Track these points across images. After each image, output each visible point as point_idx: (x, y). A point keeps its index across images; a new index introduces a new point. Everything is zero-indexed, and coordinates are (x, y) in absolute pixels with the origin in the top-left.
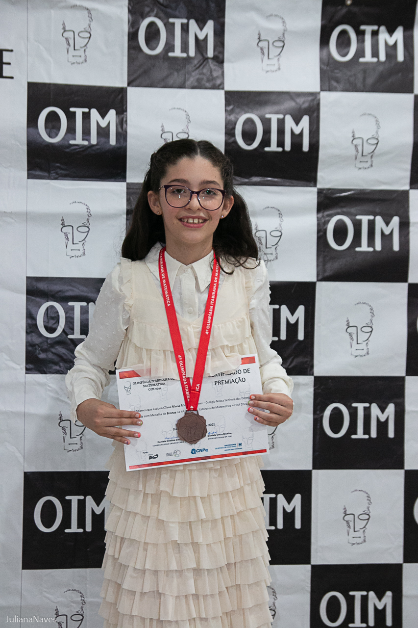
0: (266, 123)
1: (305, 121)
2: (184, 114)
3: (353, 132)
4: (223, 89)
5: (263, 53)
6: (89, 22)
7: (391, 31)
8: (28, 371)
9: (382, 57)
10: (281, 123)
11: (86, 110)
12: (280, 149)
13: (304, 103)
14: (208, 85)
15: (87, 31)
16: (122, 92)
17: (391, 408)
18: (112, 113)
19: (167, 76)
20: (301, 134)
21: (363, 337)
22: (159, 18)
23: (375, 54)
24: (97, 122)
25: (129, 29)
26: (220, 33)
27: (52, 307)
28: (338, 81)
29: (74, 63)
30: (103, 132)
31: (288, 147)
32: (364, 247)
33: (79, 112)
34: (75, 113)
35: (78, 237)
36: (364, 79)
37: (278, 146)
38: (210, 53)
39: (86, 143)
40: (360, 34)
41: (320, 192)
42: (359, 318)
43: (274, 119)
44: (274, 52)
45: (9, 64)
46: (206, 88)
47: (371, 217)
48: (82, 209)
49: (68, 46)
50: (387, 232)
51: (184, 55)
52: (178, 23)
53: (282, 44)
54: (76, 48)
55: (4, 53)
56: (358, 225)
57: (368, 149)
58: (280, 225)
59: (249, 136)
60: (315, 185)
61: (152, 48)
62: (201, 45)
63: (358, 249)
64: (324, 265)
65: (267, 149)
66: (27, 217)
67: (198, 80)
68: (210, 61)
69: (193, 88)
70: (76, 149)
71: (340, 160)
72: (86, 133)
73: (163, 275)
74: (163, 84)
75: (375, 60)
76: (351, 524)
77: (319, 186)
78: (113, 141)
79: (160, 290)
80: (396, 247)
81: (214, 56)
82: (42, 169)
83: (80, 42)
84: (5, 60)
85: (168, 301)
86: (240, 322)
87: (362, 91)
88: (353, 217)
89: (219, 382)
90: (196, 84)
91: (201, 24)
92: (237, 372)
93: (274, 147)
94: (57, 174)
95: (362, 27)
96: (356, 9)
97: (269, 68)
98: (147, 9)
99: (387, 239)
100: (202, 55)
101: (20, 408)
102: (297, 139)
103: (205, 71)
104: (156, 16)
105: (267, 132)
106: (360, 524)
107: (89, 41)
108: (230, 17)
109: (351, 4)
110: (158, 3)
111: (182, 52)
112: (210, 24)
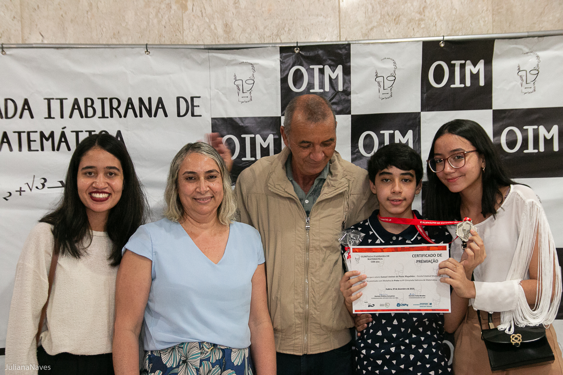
0: (381, 137)
1: (410, 134)
4: (350, 114)
5: (380, 86)
6: (253, 73)
9: (468, 83)
10: (392, 137)
11: (253, 136)
13: (409, 121)
15: (251, 80)
16: (277, 120)
18: (271, 137)
20: (407, 143)
22: (302, 66)
23: (463, 81)
24: (261, 144)
25: (281, 75)
29: (243, 102)
30: (265, 151)
33: (248, 137)
34: (245, 138)
38: (341, 88)
39: (253, 159)
43: (387, 134)
44: (388, 84)
45: (199, 106)
49: (238, 91)
51: (322, 91)
52: (316, 68)
53: (394, 78)
54: (244, 92)
55: (194, 99)
59: (369, 147)
61: (298, 87)
62: (333, 82)
68: (341, 94)
70: (247, 163)
72: (253, 153)
75: (463, 86)
81: (343, 90)
83: (247, 87)
84: (195, 104)
87: (453, 110)
91: (333, 67)
95: (453, 62)
96: (448, 49)
97: (384, 96)
100: (335, 90)
103: (337, 101)
104: (300, 65)
105: (382, 144)
107: (253, 85)
108: (354, 62)
109: (443, 47)
110: (301, 55)
111: (320, 89)
112: (340, 67)
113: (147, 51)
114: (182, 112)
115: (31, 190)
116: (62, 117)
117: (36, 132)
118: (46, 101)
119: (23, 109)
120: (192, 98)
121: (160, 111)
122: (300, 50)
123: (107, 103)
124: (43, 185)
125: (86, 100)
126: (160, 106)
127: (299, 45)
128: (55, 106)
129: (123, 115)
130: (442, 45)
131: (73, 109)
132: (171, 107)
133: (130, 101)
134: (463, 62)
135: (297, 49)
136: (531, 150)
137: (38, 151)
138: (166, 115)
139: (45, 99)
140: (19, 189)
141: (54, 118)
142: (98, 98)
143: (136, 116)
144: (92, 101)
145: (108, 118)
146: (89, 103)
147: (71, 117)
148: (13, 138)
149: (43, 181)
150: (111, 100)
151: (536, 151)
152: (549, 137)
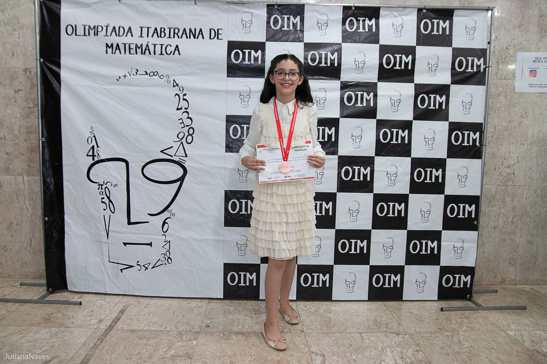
0: (320, 55)
1: (336, 54)
2: (288, 51)
3: (355, 59)
4: (303, 42)
5: (319, 28)
6: (251, 17)
7: (370, 20)
8: (226, 151)
9: (367, 30)
10: (326, 55)
11: (250, 51)
12: (326, 65)
13: (336, 47)
14: (297, 40)
15: (251, 21)
16: (264, 44)
17: (369, 169)
18: (260, 52)
19: (281, 37)
20: (334, 59)
21: (358, 140)
22: (279, 15)
23: (364, 28)
24: (254, 55)
25: (267, 20)
26: (302, 20)
27: (236, 127)
28: (349, 39)
29: (246, 33)
30: (256, 59)
31: (329, 65)
32: (359, 105)
33: (247, 51)
34: (245, 52)
35: (246, 100)
36: (359, 38)
37: (325, 64)
38: (298, 28)
39: (249, 63)
40: (358, 21)
41: (342, 82)
42: (357, 133)
43: (323, 53)
44: (324, 28)
45: (221, 34)
46: (297, 42)
47: (362, 93)
48: (248, 89)
49: (243, 27)
50: (368, 99)
51: (288, 29)
52: (286, 17)
53: (327, 25)
54: (246, 27)
55: (219, 30)
56: (357, 96)
57: (361, 65)
58: (325, 95)
59: (313, 60)
60: (340, 80)
61: (276, 27)
62: (294, 25)
63: (356, 105)
64: (343, 111)
65: (320, 65)
66: (227, 92)
67: (294, 38)
68: (298, 31)
69: (292, 41)
70: (245, 66)
71: (350, 70)
72: (249, 60)
73: (275, 108)
74: (280, 40)
75: (364, 31)
76: (352, 214)
77: (341, 80)
78: (260, 62)
79: (274, 114)
80: (372, 105)
81: (300, 29)
82: (232, 73)
83: (248, 25)
84: (219, 33)
85: (277, 118)
86: (305, 127)
87: (359, 43)
88: (355, 93)
89: (296, 150)
90: (292, 40)
91: (295, 17)
92: (304, 147)
93: (323, 64)
94: (238, 75)
95: (359, 18)
96: (356, 11)
97: (321, 34)
98: (274, 12)
99: (368, 101)
100: (295, 29)
101: (223, 166)
102: (332, 61)
103: (296, 35)
104: (277, 15)
105: (320, 59)
106: (355, 214)
107: (251, 24)
108: (307, 14)
109: (354, 9)
110: (278, 9)
111: (287, 28)
112: (299, 17)
113: (196, 3)
114: (212, 38)
115: (130, 76)
116: (148, 36)
117: (133, 44)
118: (140, 28)
119: (128, 32)
120: (218, 30)
121: (200, 36)
122: (278, 6)
123: (172, 30)
124: (137, 74)
125: (161, 29)
126: (201, 33)
127: (277, 3)
128: (145, 31)
129: (180, 37)
130: (353, 9)
131: (154, 33)
132: (206, 34)
133: (185, 30)
134: (364, 18)
135: (276, 6)
136: (397, 67)
137: (134, 54)
138: (203, 38)
139: (140, 27)
140: (124, 75)
141: (143, 37)
142: (168, 28)
143: (187, 38)
144: (164, 29)
145: (172, 38)
146: (163, 30)
147: (152, 37)
148: (122, 47)
149: (136, 71)
150: (174, 29)
151: (400, 68)
152: (407, 61)
